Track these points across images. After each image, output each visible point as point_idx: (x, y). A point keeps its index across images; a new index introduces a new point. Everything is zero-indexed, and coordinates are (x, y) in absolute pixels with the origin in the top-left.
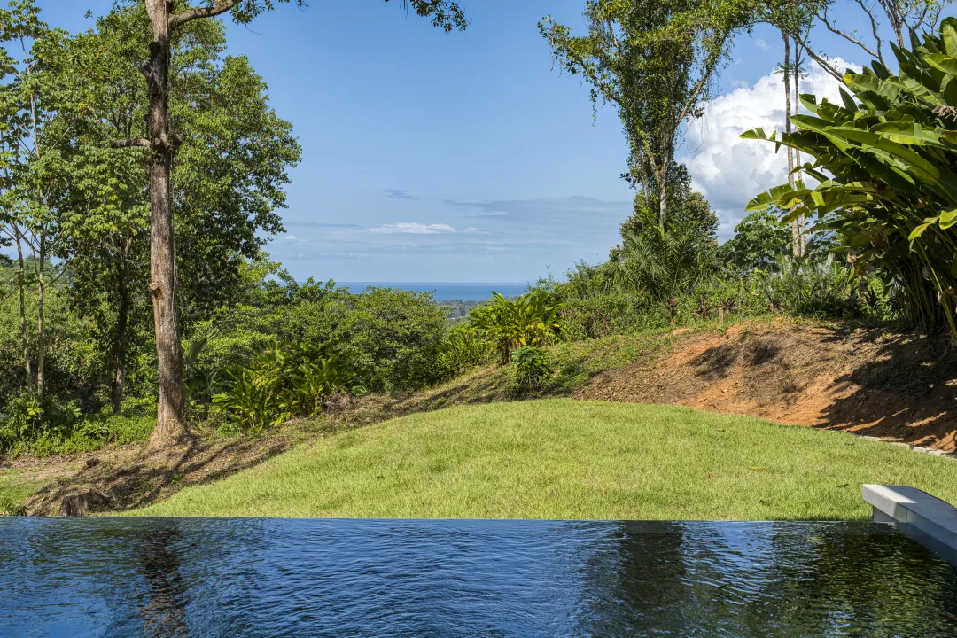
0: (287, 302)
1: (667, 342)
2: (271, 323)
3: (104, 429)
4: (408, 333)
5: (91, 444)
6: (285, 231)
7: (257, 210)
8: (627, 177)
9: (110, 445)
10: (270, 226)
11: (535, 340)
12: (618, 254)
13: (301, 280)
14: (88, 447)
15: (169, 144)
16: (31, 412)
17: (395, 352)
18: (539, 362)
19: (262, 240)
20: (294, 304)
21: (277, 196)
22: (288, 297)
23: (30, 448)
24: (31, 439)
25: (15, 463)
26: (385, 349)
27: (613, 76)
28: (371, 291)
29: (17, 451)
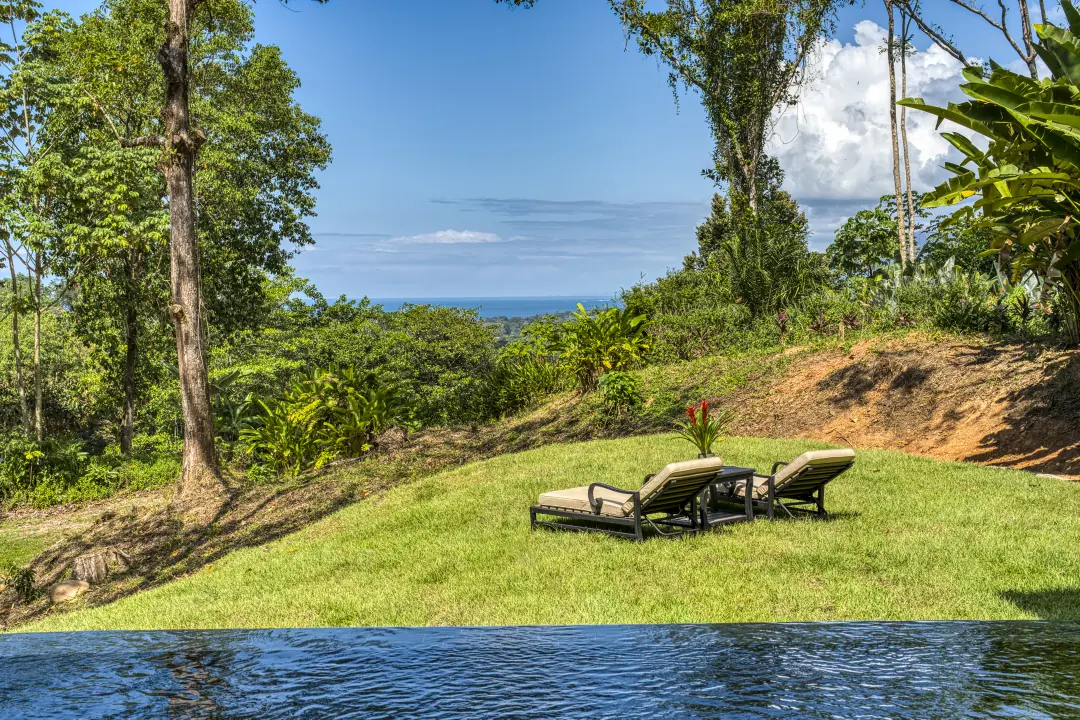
0: (315, 323)
1: (780, 363)
2: (298, 347)
3: (114, 474)
4: (452, 355)
5: (99, 491)
6: (314, 243)
7: (282, 219)
8: (709, 174)
9: (121, 493)
10: (297, 236)
11: (619, 364)
12: (693, 262)
13: (331, 297)
14: (96, 495)
15: (190, 142)
16: (29, 456)
17: (437, 377)
18: (630, 389)
19: (288, 252)
20: (323, 325)
21: (305, 202)
22: (316, 316)
23: (28, 497)
24: (30, 487)
25: (12, 515)
26: (425, 374)
27: (695, 57)
28: (407, 308)
29: (13, 500)
